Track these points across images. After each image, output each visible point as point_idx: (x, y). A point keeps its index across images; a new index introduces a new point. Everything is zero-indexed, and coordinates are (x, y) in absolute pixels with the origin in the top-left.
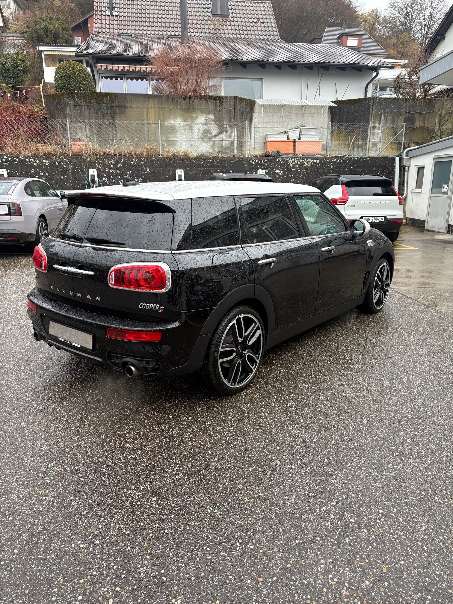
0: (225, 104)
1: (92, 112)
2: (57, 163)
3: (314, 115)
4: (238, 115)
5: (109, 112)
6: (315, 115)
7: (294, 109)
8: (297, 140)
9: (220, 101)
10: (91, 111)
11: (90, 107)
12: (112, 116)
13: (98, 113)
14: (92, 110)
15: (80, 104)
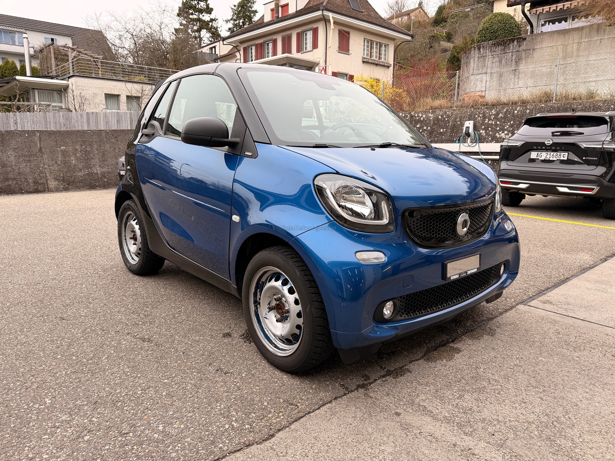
1: (496, 62)
2: (440, 117)
5: (514, 57)
10: (494, 60)
11: (495, 56)
12: (516, 62)
13: (502, 61)
14: (496, 59)
15: (484, 55)
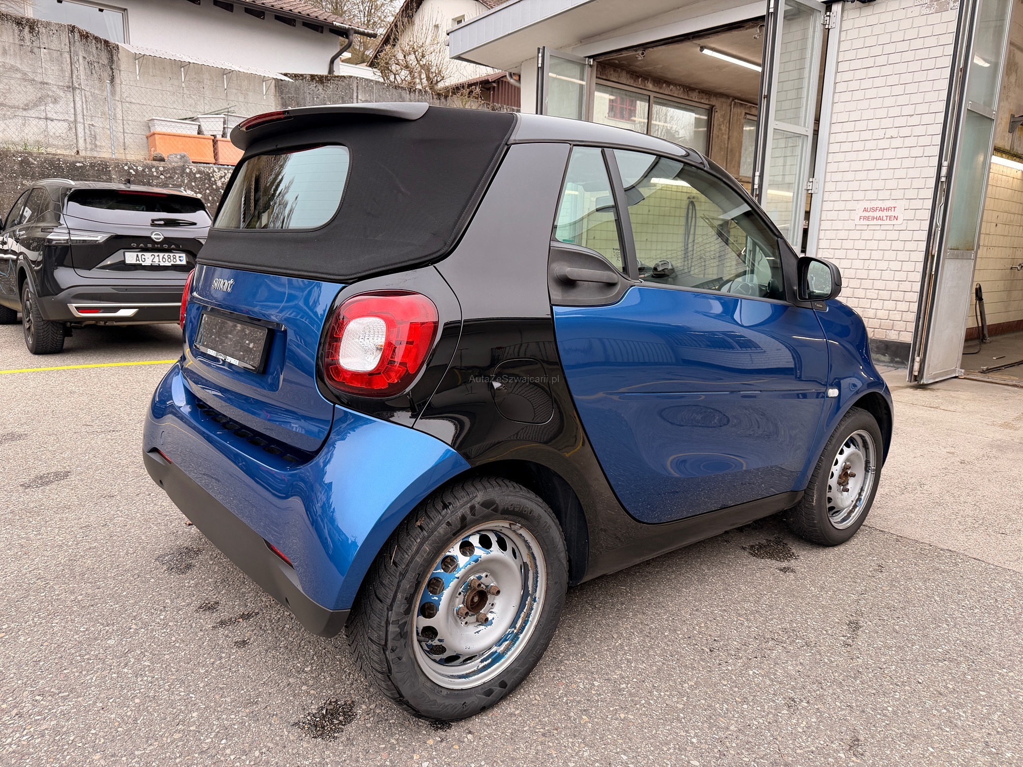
0: (44, 38)
3: (247, 94)
4: (82, 68)
6: (251, 94)
7: (206, 76)
8: (219, 137)
9: (32, 29)
